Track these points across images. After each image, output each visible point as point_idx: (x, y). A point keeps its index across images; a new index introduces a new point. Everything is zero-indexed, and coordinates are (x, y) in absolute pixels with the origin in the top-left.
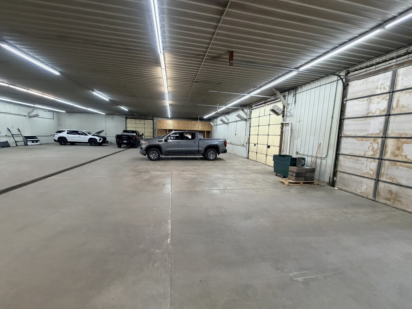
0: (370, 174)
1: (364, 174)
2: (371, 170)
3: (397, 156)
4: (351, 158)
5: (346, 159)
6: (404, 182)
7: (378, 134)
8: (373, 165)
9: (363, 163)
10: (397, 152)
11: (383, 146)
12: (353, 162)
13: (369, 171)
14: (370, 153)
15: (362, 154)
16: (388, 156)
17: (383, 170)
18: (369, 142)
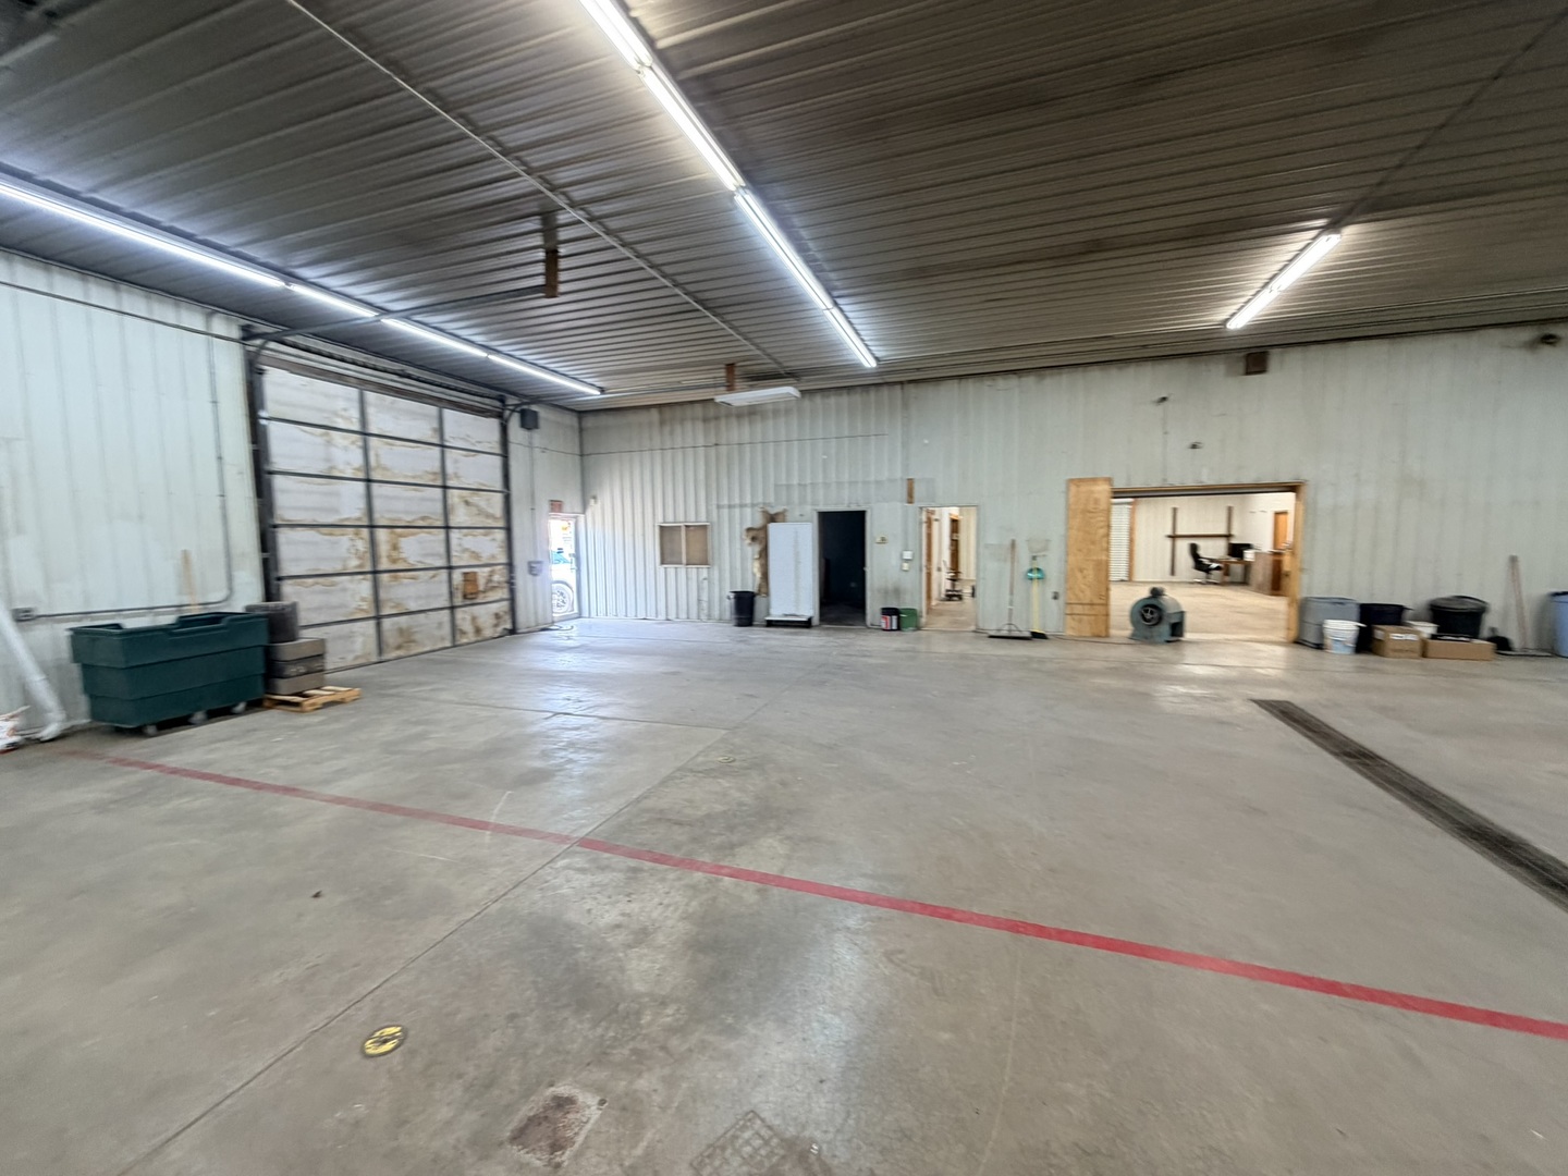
0: (362, 610)
1: (352, 613)
2: (363, 599)
3: (394, 561)
4: (317, 583)
5: (303, 589)
6: (413, 606)
7: (359, 519)
8: (364, 587)
9: (344, 590)
10: (394, 554)
11: (373, 543)
12: (321, 592)
13: (361, 603)
14: (353, 564)
15: (338, 568)
16: (384, 564)
17: (383, 595)
18: (345, 538)
